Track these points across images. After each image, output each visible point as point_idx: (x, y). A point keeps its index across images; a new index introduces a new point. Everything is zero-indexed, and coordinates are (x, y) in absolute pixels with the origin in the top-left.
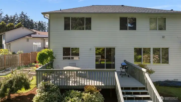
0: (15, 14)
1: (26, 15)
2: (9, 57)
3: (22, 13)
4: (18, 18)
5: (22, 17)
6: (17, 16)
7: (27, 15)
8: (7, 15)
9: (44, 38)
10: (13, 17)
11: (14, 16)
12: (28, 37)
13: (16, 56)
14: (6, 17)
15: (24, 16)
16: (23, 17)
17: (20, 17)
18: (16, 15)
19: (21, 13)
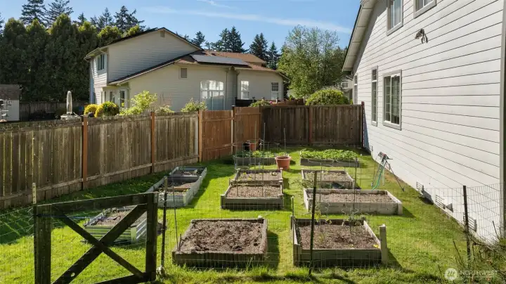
0: (104, 12)
1: (133, 15)
2: (164, 124)
3: (124, 10)
4: (112, 24)
5: (122, 22)
6: (108, 19)
7: (137, 17)
8: (82, 18)
9: (236, 68)
10: (98, 21)
11: (102, 20)
12: (186, 62)
13: (189, 121)
14: (80, 21)
15: (129, 18)
16: (125, 23)
17: (118, 21)
18: (105, 15)
19: (119, 12)
